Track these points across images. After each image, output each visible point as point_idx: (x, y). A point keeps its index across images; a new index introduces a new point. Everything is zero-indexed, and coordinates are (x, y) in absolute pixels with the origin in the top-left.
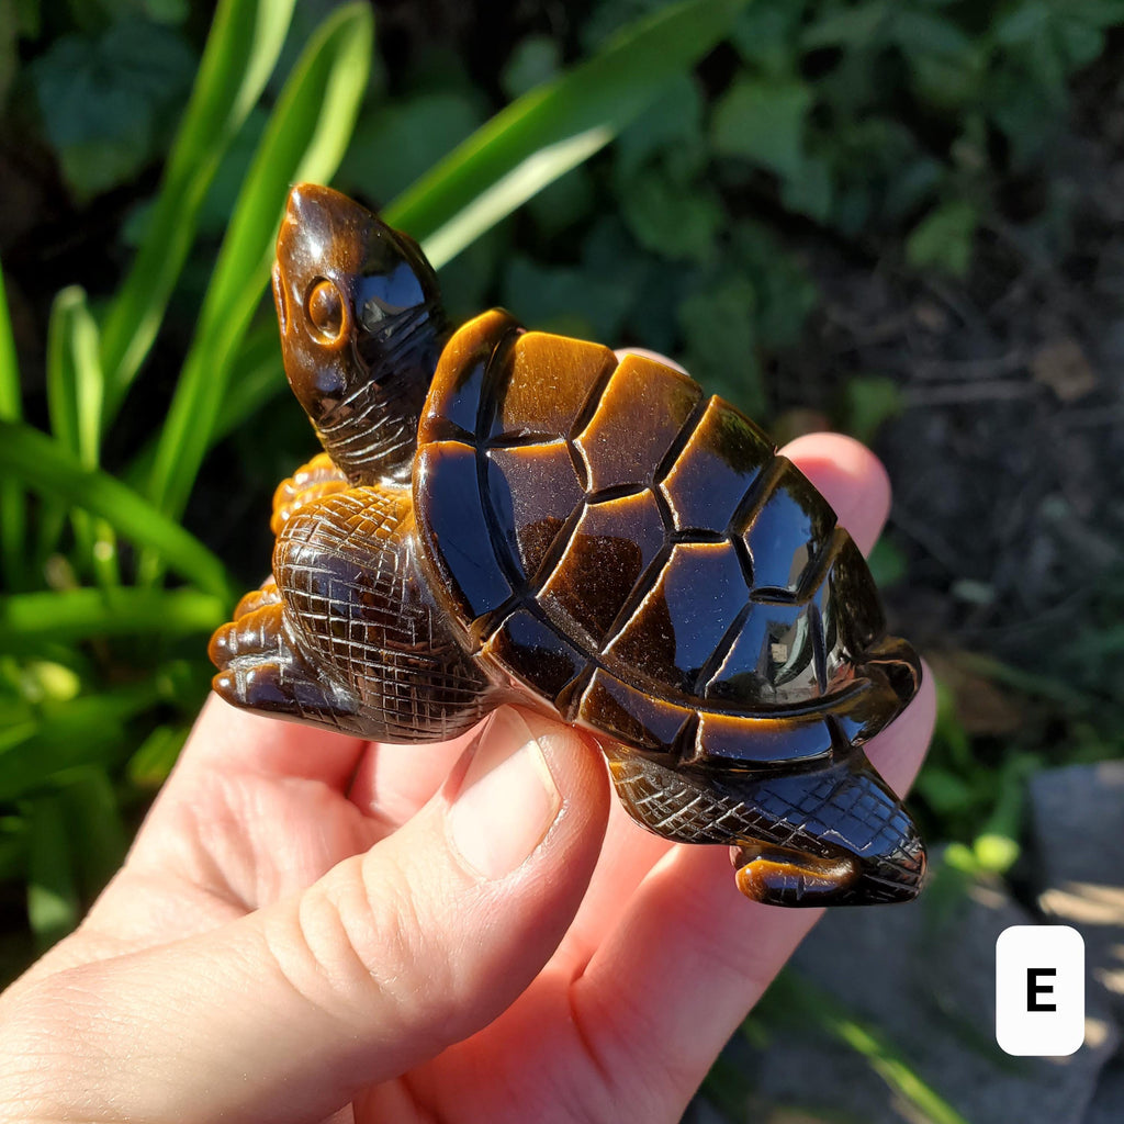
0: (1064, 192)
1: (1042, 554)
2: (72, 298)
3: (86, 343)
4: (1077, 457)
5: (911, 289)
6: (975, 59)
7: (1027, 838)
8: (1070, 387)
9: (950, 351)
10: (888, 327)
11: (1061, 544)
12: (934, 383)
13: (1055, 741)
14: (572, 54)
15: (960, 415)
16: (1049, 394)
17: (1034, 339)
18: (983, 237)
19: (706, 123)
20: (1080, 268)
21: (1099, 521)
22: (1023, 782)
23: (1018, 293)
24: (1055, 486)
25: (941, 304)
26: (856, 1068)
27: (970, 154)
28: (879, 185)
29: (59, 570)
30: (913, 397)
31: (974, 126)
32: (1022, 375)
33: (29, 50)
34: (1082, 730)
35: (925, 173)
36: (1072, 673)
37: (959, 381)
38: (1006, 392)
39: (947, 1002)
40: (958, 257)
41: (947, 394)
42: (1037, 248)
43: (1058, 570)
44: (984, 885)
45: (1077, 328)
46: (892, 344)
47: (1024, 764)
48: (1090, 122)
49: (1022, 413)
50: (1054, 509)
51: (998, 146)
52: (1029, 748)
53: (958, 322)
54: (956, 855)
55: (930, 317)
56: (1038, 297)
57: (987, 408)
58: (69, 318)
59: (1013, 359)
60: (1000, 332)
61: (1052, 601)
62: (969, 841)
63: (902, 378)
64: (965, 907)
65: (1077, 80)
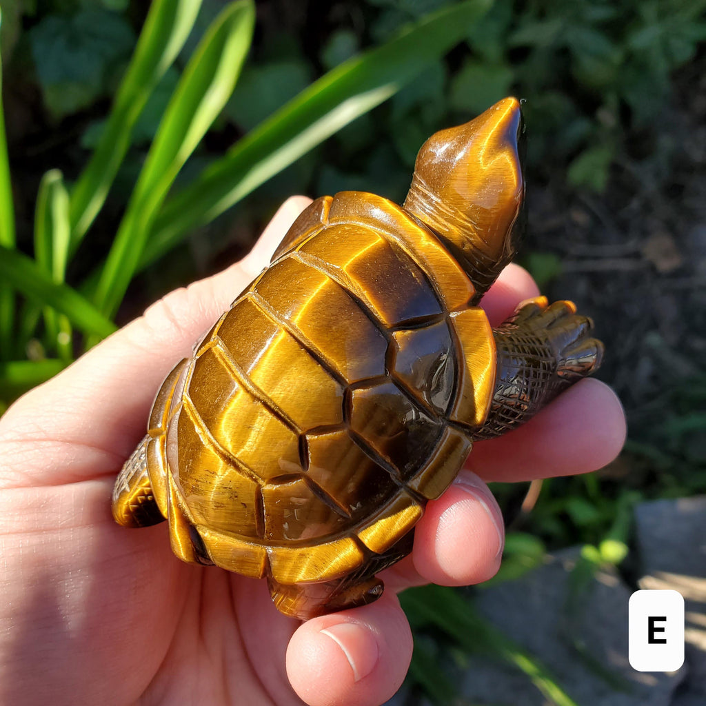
0: (666, 143)
1: (645, 367)
2: (54, 177)
3: (61, 205)
4: (668, 308)
5: (569, 199)
6: (617, 56)
7: (632, 543)
8: (665, 265)
9: (593, 238)
10: (553, 222)
11: (657, 361)
12: (581, 258)
13: (650, 484)
14: (366, 42)
15: (597, 280)
16: (653, 268)
17: (645, 234)
18: (615, 169)
19: (447, 90)
20: (674, 191)
21: (682, 348)
22: (630, 509)
23: (635, 204)
24: (654, 325)
25: (588, 210)
26: (522, 683)
27: (608, 117)
28: (552, 133)
29: (35, 349)
30: (568, 266)
31: (612, 100)
32: (637, 255)
33: (28, 22)
34: (667, 478)
35: (580, 128)
36: (661, 442)
37: (597, 258)
38: (626, 266)
39: (581, 644)
40: (600, 180)
41: (590, 265)
42: (648, 177)
43: (654, 378)
44: (605, 572)
45: (671, 228)
46: (556, 233)
47: (632, 498)
48: (683, 101)
49: (635, 279)
50: (654, 340)
51: (625, 112)
52: (635, 488)
53: (597, 221)
54: (589, 552)
55: (580, 217)
56: (647, 208)
57: (614, 275)
58: (51, 188)
59: (631, 245)
60: (624, 228)
61: (649, 397)
62: (596, 543)
63: (562, 254)
64: (593, 585)
65: (677, 74)
